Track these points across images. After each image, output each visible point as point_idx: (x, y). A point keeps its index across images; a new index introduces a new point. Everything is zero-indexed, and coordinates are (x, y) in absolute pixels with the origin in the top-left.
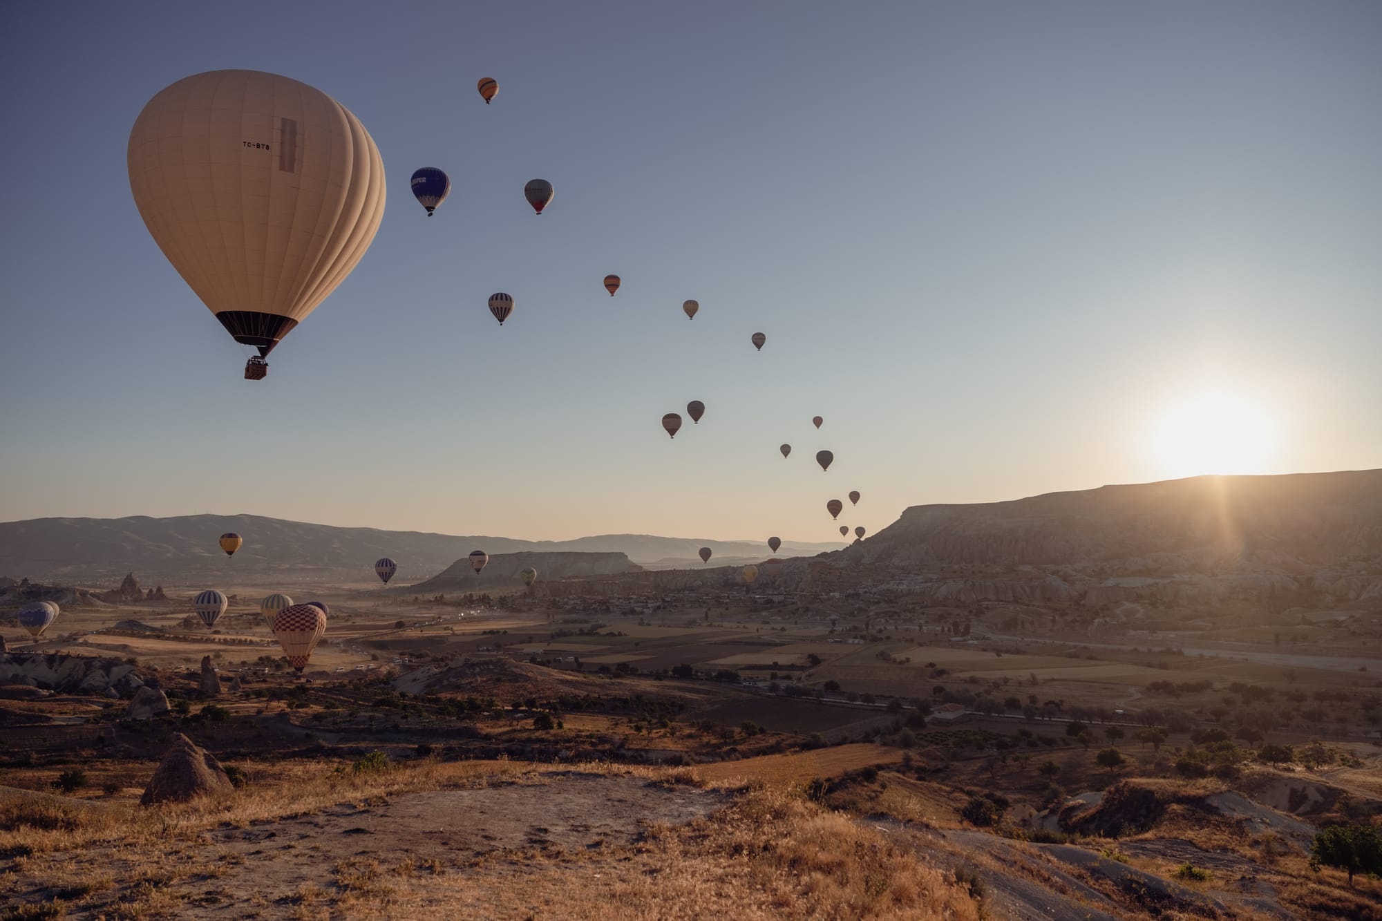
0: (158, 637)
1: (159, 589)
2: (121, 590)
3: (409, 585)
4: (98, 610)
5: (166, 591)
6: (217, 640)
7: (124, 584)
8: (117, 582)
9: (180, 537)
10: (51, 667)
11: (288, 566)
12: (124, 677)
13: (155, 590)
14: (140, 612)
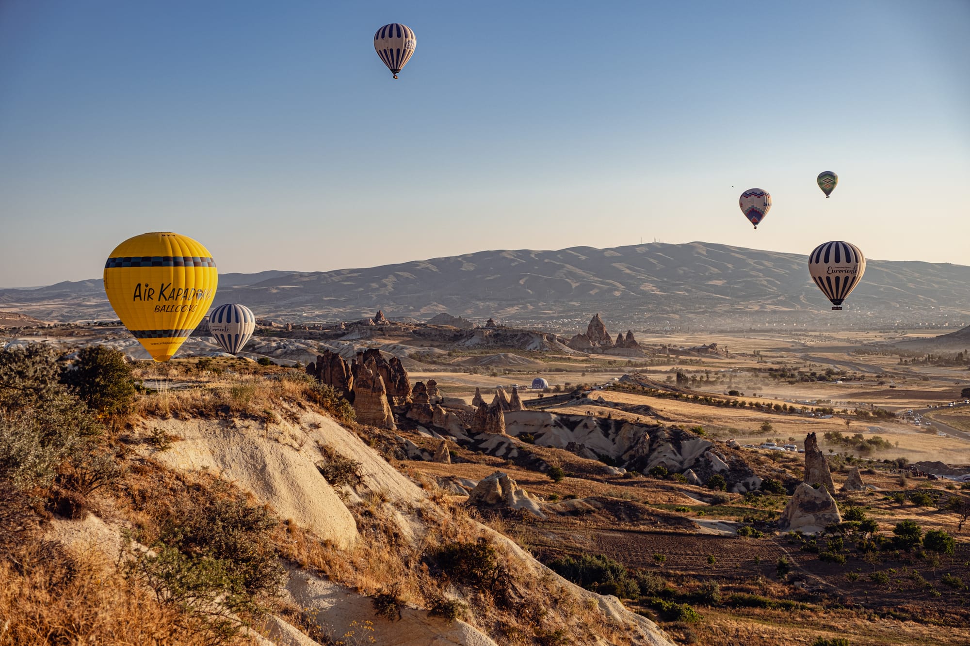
0: (676, 397)
1: (630, 335)
2: (588, 334)
3: (934, 336)
4: (569, 359)
5: (638, 338)
6: (747, 405)
7: (590, 327)
8: (580, 325)
9: (628, 271)
10: (607, 435)
11: (756, 308)
12: (702, 456)
13: (624, 335)
14: (615, 361)
